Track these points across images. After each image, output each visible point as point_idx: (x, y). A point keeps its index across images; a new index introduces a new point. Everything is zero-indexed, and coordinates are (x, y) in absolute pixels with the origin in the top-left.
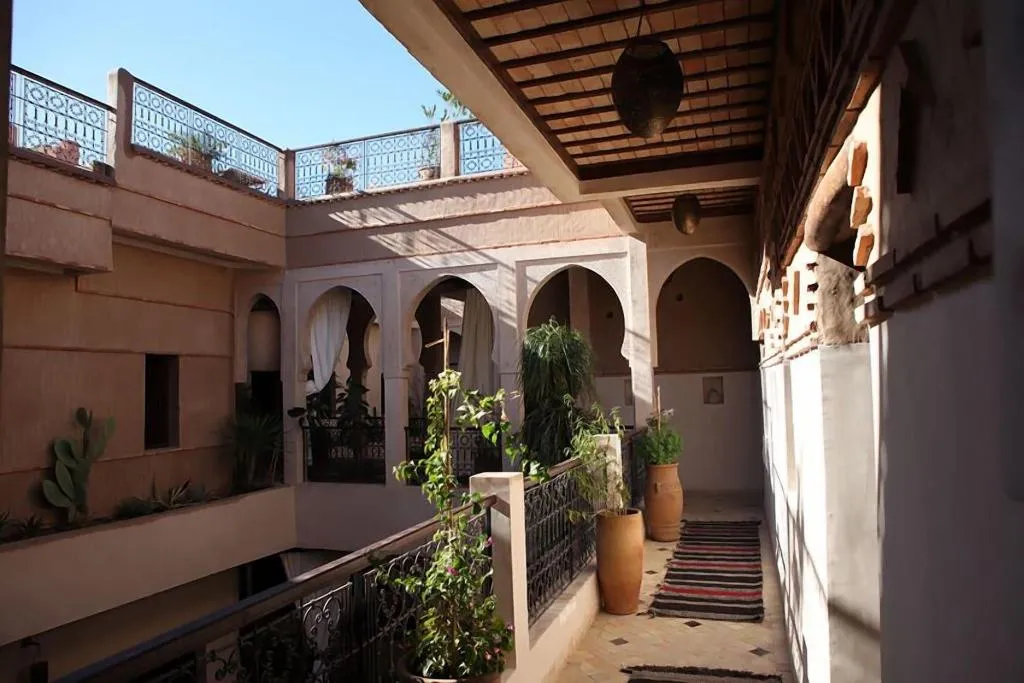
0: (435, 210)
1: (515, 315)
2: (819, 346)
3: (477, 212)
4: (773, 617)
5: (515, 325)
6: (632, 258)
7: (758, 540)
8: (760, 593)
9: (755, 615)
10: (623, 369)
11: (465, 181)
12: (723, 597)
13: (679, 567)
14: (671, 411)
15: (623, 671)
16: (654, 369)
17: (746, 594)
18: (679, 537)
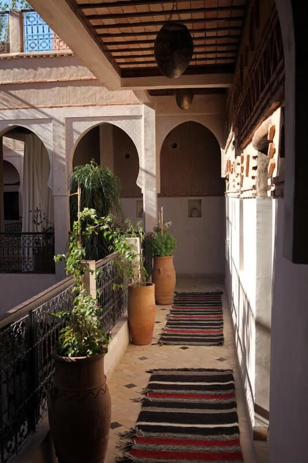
0: (5, 77)
1: (64, 156)
2: (256, 197)
3: (37, 81)
4: (229, 343)
5: (64, 163)
6: (145, 120)
7: (221, 303)
8: (222, 331)
9: (219, 342)
10: (138, 194)
11: (28, 57)
12: (201, 334)
13: (175, 319)
14: (170, 223)
15: (148, 372)
16: (158, 194)
17: (214, 331)
18: (173, 302)
